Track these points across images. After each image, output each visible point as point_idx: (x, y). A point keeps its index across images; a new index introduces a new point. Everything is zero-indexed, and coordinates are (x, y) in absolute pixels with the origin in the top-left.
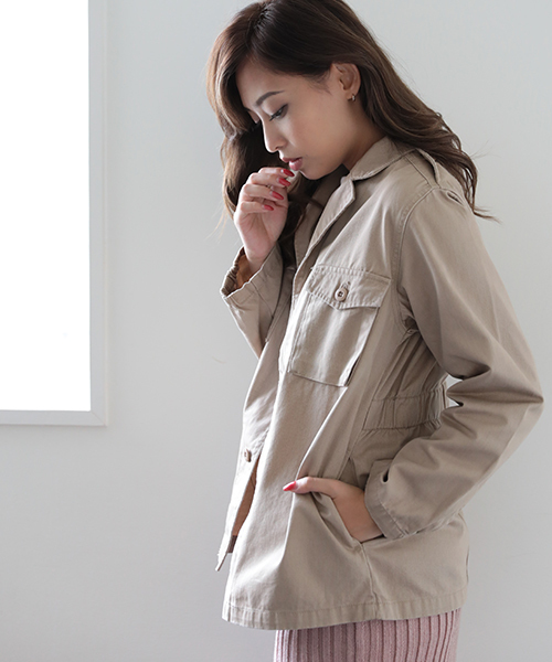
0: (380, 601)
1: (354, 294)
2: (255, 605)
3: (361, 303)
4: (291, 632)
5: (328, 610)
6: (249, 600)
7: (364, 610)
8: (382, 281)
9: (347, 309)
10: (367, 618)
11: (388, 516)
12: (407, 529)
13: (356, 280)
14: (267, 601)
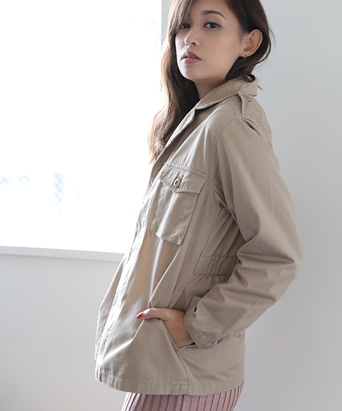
0: (190, 383)
1: (184, 183)
2: (115, 373)
3: (187, 190)
4: (141, 395)
5: (158, 384)
6: (112, 371)
7: (180, 387)
8: (202, 176)
9: (179, 192)
10: (182, 393)
11: (196, 332)
12: (209, 340)
13: (186, 174)
14: (122, 373)
